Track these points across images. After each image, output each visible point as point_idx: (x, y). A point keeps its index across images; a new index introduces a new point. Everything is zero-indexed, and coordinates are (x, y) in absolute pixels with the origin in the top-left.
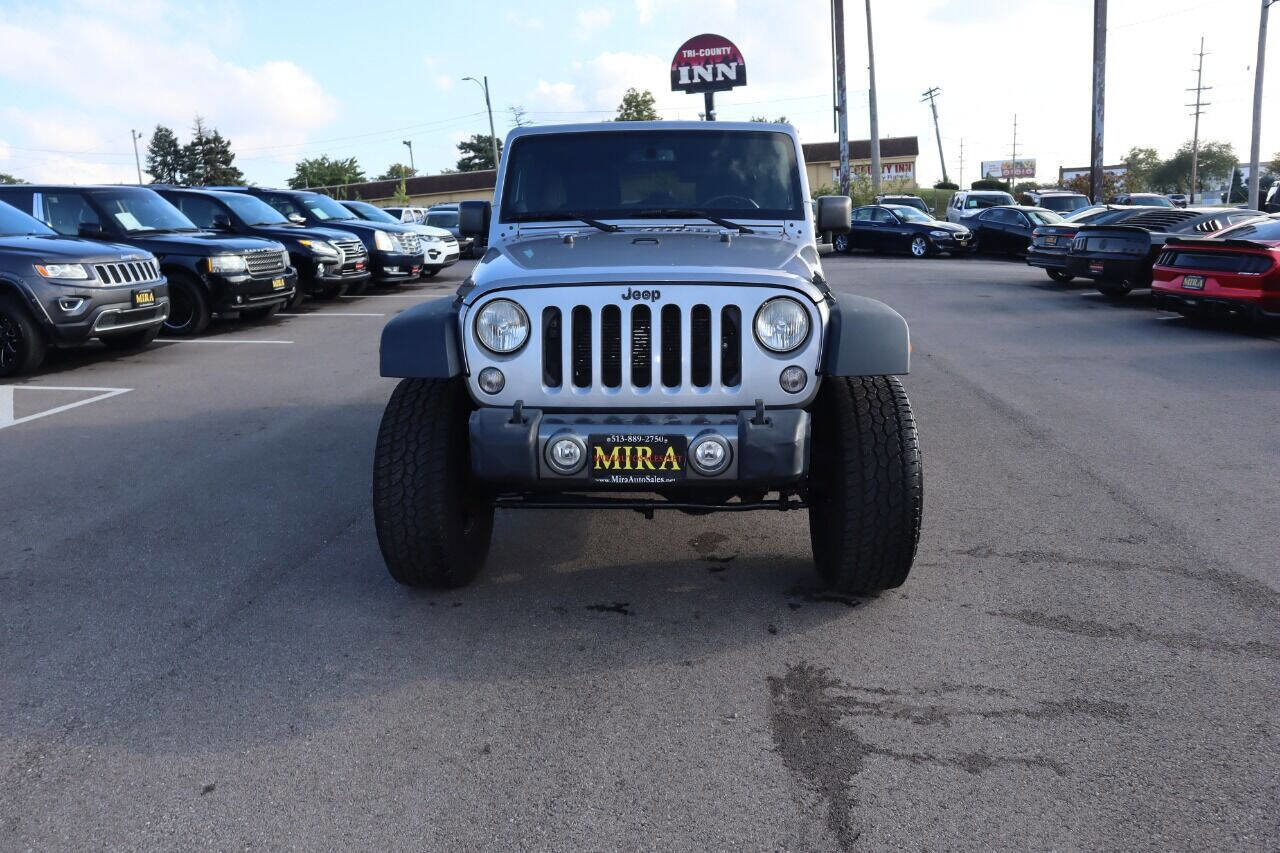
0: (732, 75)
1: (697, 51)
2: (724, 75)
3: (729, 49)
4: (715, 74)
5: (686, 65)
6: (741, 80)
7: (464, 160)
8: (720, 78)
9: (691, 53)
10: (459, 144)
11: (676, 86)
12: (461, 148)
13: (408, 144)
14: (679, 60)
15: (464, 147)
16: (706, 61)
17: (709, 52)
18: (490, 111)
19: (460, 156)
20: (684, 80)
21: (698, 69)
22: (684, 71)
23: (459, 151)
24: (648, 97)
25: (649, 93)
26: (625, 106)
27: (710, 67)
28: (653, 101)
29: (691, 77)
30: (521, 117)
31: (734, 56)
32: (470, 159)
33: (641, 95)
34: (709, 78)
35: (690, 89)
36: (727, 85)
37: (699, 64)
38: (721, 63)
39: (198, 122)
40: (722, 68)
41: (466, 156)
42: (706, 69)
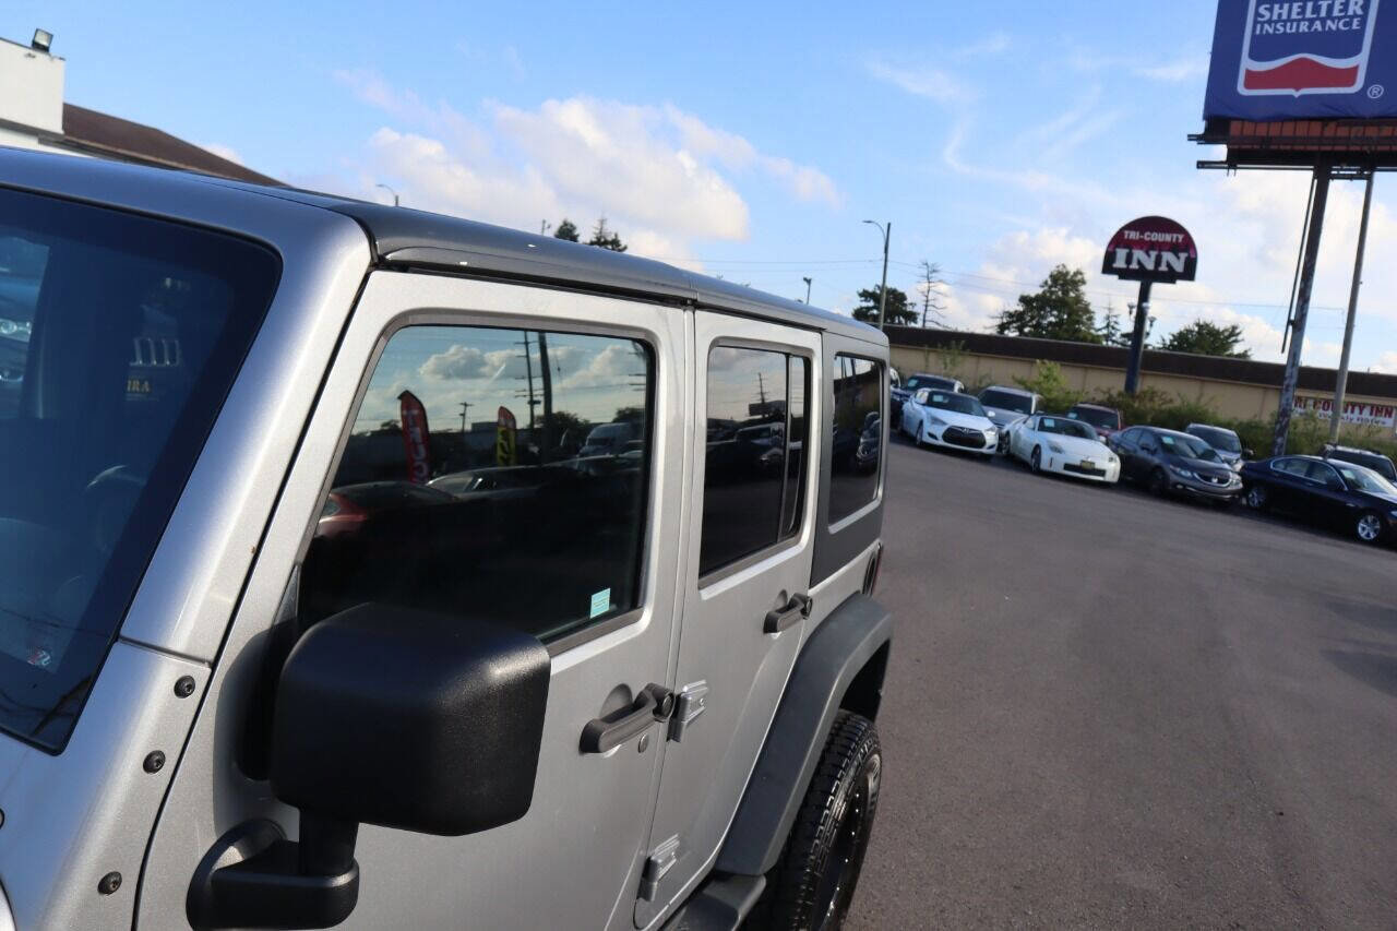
0: (1179, 267)
1: (1142, 233)
2: (1168, 265)
3: (1181, 237)
4: (1158, 262)
5: (1125, 247)
6: (1189, 273)
7: (862, 308)
8: (1163, 268)
9: (1134, 235)
10: (861, 291)
11: (1108, 268)
12: (861, 295)
13: (808, 281)
14: (1118, 240)
15: (865, 295)
16: (1148, 247)
17: (1156, 237)
18: (886, 260)
19: (859, 303)
20: (1120, 263)
21: (1138, 254)
22: (1121, 253)
23: (859, 298)
24: (1079, 277)
25: (1081, 274)
26: (1050, 282)
27: (1153, 254)
28: (1084, 282)
29: (1129, 260)
30: (934, 275)
31: (1186, 245)
32: (869, 309)
33: (1072, 273)
34: (1150, 266)
35: (1125, 274)
36: (1170, 277)
37: (1141, 248)
38: (1169, 250)
39: (602, 222)
40: (1167, 256)
41: (865, 304)
42: (1149, 256)
